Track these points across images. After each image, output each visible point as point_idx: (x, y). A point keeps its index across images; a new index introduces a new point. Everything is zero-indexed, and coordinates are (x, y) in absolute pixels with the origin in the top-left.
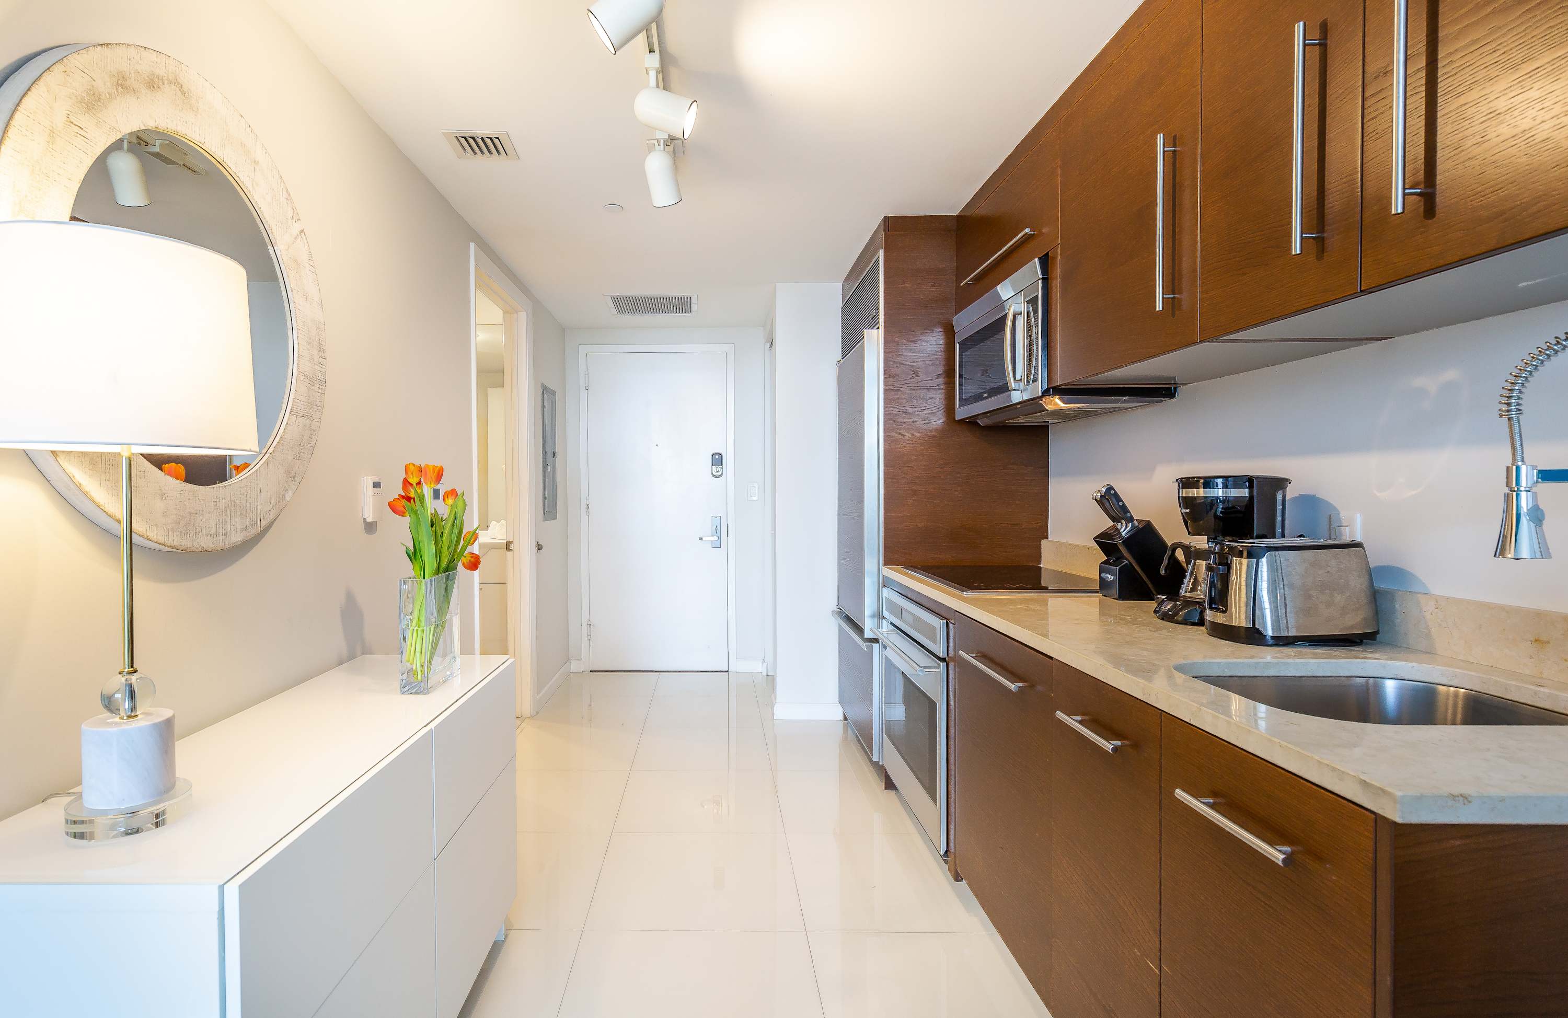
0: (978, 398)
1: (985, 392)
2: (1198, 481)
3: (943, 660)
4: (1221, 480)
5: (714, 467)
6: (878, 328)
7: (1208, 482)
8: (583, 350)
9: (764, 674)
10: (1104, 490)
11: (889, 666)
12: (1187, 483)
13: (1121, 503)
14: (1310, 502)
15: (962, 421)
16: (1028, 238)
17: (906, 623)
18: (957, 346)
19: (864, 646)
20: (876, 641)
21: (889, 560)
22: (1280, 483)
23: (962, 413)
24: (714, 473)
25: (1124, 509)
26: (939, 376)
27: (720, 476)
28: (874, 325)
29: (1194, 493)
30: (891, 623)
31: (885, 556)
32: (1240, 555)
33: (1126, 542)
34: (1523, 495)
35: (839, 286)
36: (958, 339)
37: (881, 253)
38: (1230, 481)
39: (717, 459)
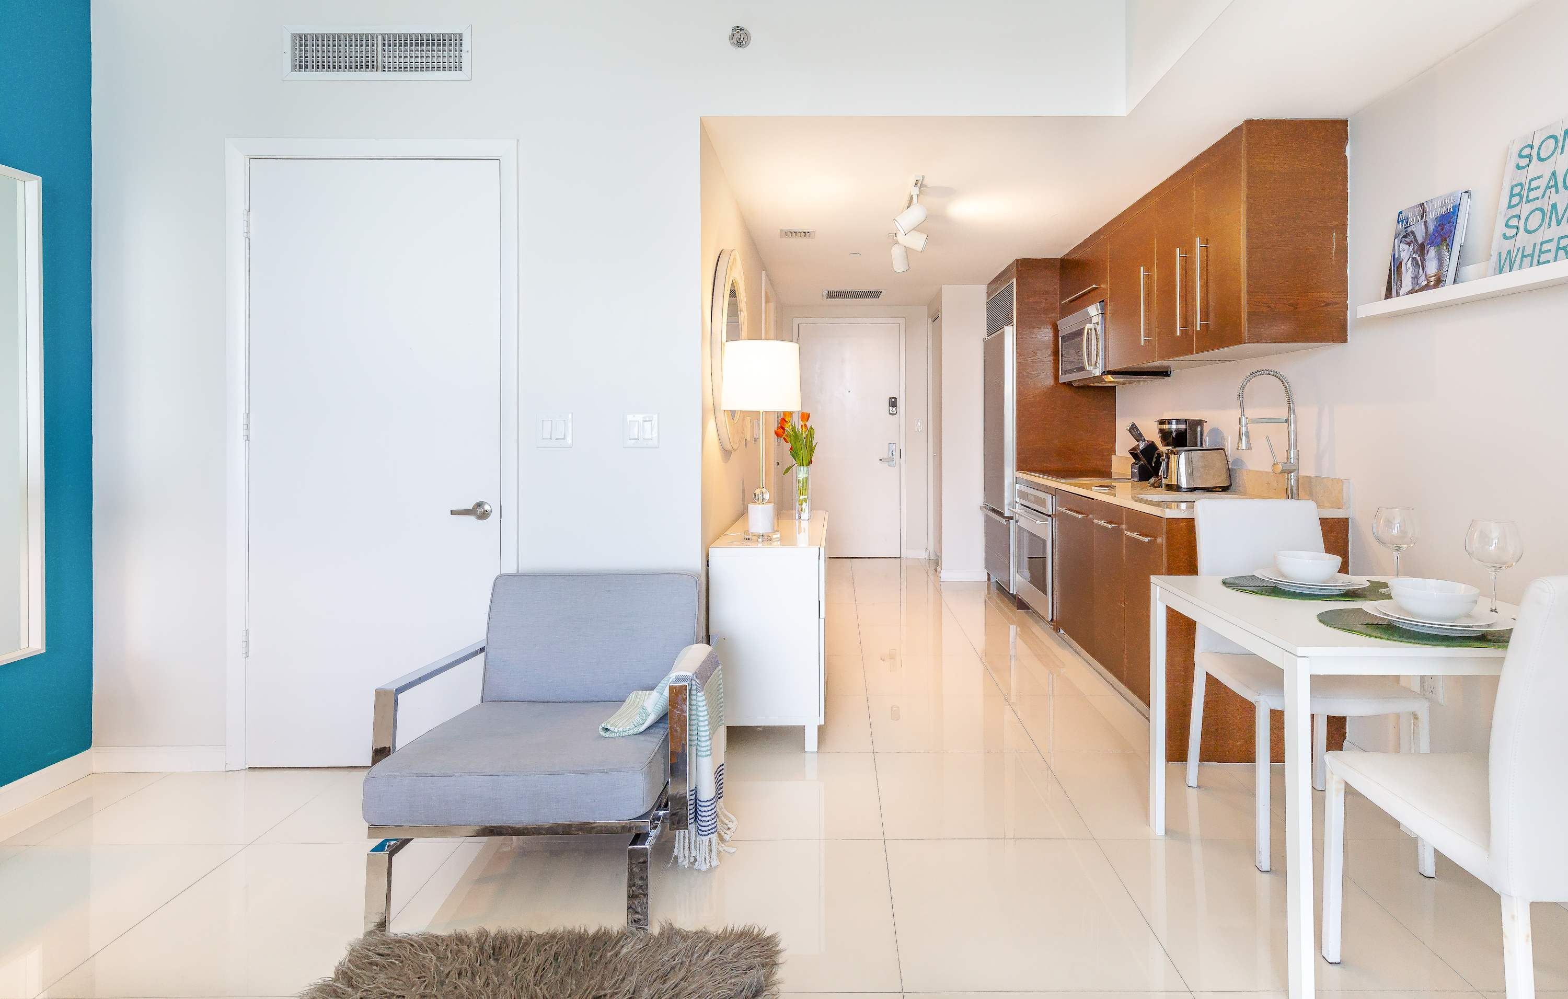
0: (1071, 371)
1: (1075, 369)
2: (1165, 421)
3: (1050, 516)
4: (1175, 421)
5: (890, 407)
6: (1013, 325)
7: (1169, 422)
8: (797, 321)
9: (927, 558)
10: (1130, 425)
11: (1020, 530)
12: (1161, 422)
13: (1139, 432)
14: (1215, 431)
15: (1064, 383)
16: (1096, 288)
17: (1030, 501)
18: (1060, 338)
19: (1004, 521)
20: (1011, 518)
21: (1019, 468)
22: (1200, 423)
23: (1063, 379)
24: (891, 412)
25: (1141, 435)
26: (1049, 356)
27: (895, 414)
28: (1009, 322)
29: (1166, 427)
30: (1022, 505)
31: (1017, 466)
32: (1174, 453)
33: (1141, 452)
34: (1244, 427)
35: (985, 287)
36: (1060, 334)
37: (1015, 280)
38: (1178, 421)
39: (893, 402)
